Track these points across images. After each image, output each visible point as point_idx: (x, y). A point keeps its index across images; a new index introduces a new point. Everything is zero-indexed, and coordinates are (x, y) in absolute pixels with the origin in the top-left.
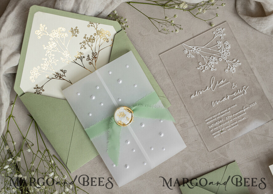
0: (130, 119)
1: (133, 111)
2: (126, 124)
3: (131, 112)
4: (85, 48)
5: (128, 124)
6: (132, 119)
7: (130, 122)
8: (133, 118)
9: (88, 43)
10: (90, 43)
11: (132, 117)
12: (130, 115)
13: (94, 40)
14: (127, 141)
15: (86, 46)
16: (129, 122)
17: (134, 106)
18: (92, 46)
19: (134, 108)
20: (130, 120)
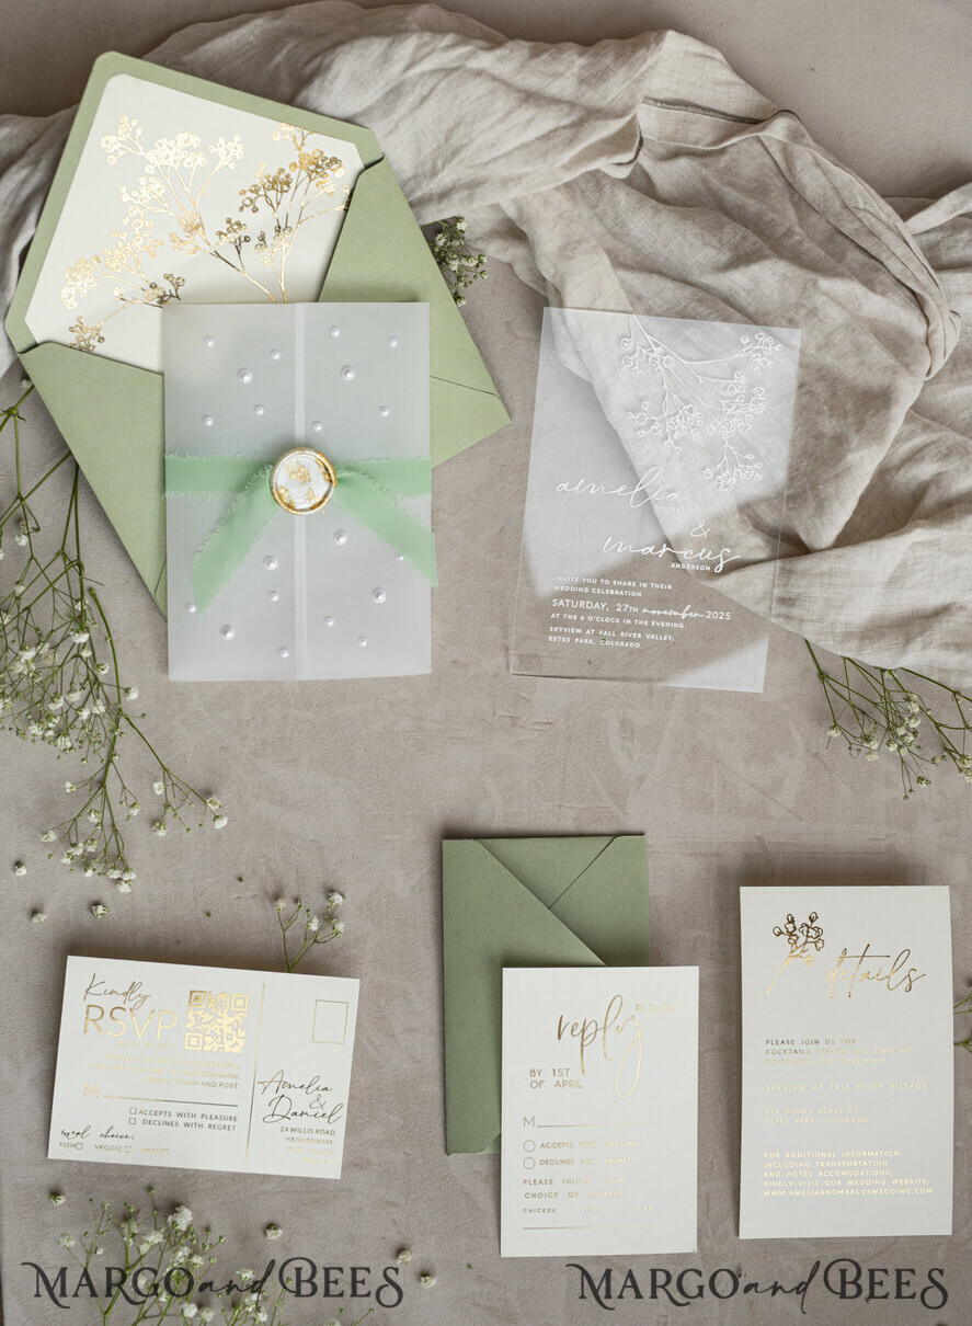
0: (318, 500)
1: (339, 480)
2: (298, 507)
3: (331, 481)
4: (255, 210)
5: (302, 510)
6: (321, 503)
7: (312, 508)
8: (327, 500)
9: (268, 193)
10: (272, 194)
11: (325, 496)
12: (324, 487)
13: (288, 186)
14: (268, 559)
15: (261, 202)
16: (308, 505)
17: (349, 469)
18: (278, 204)
19: (346, 474)
20: (313, 503)
